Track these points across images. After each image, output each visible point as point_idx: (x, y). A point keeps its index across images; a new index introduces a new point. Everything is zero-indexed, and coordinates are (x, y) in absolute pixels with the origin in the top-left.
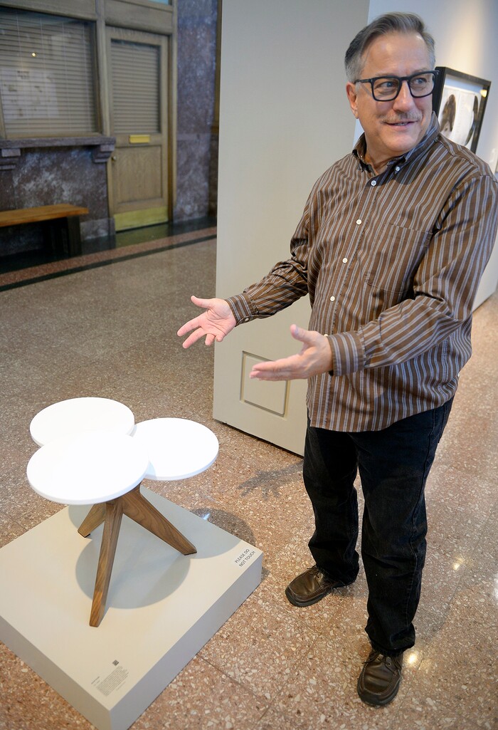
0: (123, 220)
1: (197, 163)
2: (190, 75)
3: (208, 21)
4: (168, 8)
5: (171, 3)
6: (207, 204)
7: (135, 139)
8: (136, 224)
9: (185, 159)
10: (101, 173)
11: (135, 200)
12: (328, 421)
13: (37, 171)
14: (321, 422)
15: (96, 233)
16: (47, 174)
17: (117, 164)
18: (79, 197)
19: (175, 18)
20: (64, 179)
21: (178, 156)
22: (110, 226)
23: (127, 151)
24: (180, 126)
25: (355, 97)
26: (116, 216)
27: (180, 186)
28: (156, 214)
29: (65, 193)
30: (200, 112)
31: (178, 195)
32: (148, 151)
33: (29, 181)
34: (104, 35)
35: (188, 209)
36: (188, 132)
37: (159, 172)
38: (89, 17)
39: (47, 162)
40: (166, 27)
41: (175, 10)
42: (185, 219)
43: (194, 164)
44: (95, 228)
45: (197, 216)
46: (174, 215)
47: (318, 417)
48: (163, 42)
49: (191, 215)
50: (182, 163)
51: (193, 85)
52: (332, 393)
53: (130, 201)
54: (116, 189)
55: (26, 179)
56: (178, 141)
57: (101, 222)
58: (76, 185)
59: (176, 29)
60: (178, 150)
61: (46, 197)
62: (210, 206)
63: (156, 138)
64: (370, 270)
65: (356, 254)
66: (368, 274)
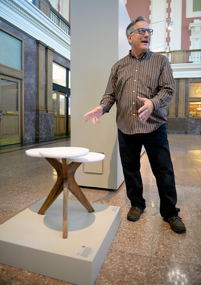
0: (3, 142)
1: (31, 122)
2: (28, 92)
3: (34, 76)
5: (22, 70)
7: (9, 112)
8: (8, 143)
9: (27, 120)
11: (8, 134)
12: (139, 131)
14: (137, 131)
17: (2, 121)
19: (23, 74)
21: (25, 119)
23: (6, 116)
24: (25, 109)
25: (130, 38)
26: (0, 140)
27: (25, 130)
28: (16, 139)
30: (32, 105)
31: (25, 133)
32: (14, 116)
36: (28, 111)
37: (17, 125)
40: (20, 77)
41: (23, 72)
42: (27, 142)
43: (30, 122)
45: (32, 141)
46: (23, 140)
47: (136, 130)
48: (19, 81)
49: (29, 140)
50: (26, 121)
51: (30, 96)
52: (138, 121)
53: (6, 135)
54: (1, 130)
56: (24, 114)
59: (23, 78)
60: (24, 117)
62: (36, 137)
63: (16, 113)
64: (145, 81)
65: (138, 79)
66: (145, 82)
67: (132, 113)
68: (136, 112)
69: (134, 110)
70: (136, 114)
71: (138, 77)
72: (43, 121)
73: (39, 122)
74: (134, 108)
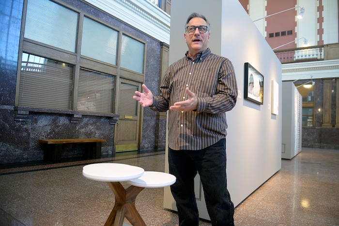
0: (119, 148)
1: (150, 128)
3: (156, 79)
4: (143, 75)
5: (143, 73)
6: (154, 144)
7: (127, 117)
8: (124, 150)
10: (112, 128)
11: (125, 140)
13: (87, 125)
15: (107, 152)
16: (91, 126)
17: (119, 126)
18: (102, 137)
19: (145, 78)
20: (97, 129)
21: (143, 124)
22: (113, 150)
23: (123, 121)
24: (144, 114)
26: (116, 146)
27: (144, 136)
28: (133, 146)
29: (97, 135)
31: (143, 140)
32: (132, 122)
33: (83, 129)
34: (119, 80)
35: (146, 145)
36: (147, 116)
37: (135, 130)
38: (114, 74)
39: (91, 122)
40: (141, 80)
41: (145, 75)
42: (145, 150)
44: (107, 150)
45: (150, 149)
46: (140, 148)
49: (147, 148)
50: (145, 127)
53: (123, 141)
54: (117, 136)
55: (82, 128)
56: (143, 119)
57: (110, 148)
58: (101, 132)
59: (144, 81)
61: (88, 135)
63: (135, 118)
64: (199, 86)
65: (191, 83)
66: (198, 88)
67: (179, 124)
68: (185, 122)
69: (182, 120)
70: (185, 125)
71: (192, 81)
72: (163, 127)
73: (158, 128)
74: (182, 118)
